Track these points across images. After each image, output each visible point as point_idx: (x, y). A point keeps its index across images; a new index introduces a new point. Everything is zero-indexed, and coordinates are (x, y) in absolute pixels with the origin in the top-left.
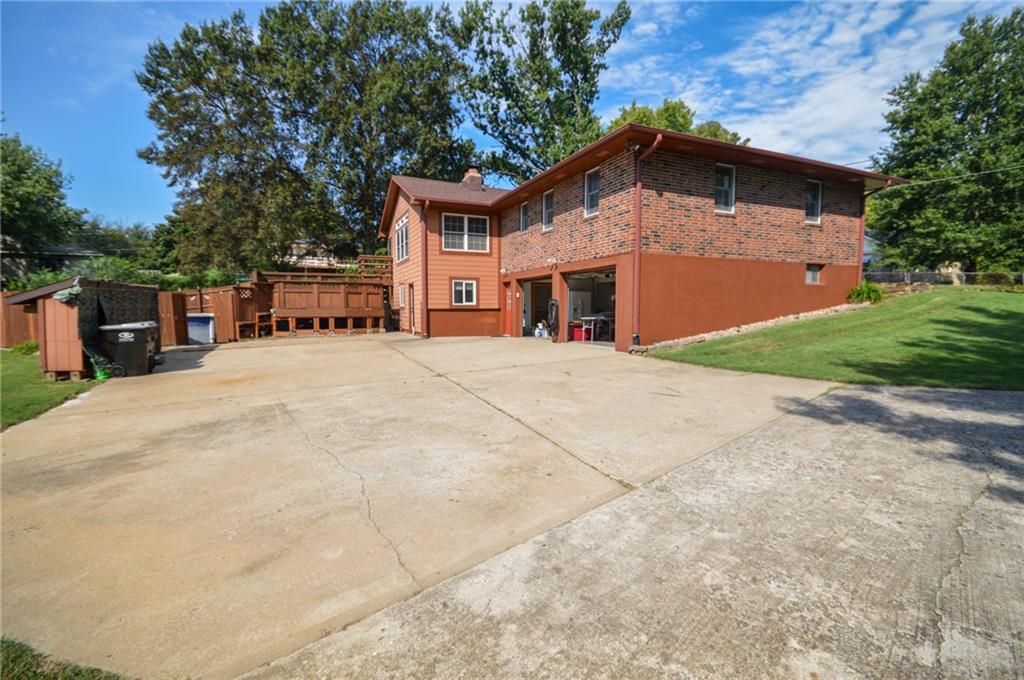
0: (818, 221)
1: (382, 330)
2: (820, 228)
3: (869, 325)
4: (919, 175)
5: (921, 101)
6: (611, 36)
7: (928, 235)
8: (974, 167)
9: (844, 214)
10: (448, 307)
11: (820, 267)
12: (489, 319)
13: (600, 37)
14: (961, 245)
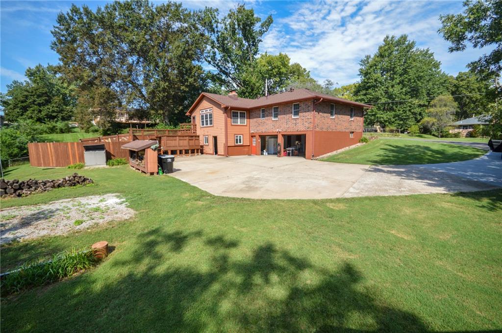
0: (353, 119)
1: (200, 154)
2: (353, 121)
3: (368, 150)
4: (370, 94)
5: (371, 67)
6: (265, 29)
7: (373, 115)
8: (386, 93)
9: (359, 117)
10: (233, 145)
11: (353, 132)
12: (246, 149)
13: (260, 29)
14: (382, 119)
